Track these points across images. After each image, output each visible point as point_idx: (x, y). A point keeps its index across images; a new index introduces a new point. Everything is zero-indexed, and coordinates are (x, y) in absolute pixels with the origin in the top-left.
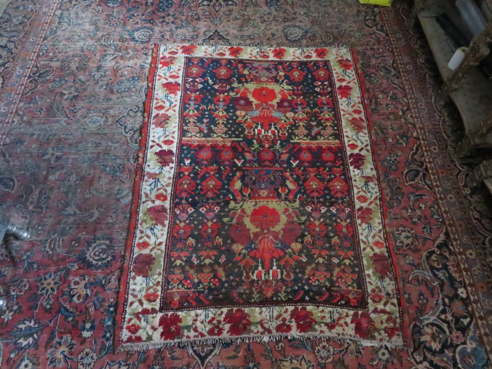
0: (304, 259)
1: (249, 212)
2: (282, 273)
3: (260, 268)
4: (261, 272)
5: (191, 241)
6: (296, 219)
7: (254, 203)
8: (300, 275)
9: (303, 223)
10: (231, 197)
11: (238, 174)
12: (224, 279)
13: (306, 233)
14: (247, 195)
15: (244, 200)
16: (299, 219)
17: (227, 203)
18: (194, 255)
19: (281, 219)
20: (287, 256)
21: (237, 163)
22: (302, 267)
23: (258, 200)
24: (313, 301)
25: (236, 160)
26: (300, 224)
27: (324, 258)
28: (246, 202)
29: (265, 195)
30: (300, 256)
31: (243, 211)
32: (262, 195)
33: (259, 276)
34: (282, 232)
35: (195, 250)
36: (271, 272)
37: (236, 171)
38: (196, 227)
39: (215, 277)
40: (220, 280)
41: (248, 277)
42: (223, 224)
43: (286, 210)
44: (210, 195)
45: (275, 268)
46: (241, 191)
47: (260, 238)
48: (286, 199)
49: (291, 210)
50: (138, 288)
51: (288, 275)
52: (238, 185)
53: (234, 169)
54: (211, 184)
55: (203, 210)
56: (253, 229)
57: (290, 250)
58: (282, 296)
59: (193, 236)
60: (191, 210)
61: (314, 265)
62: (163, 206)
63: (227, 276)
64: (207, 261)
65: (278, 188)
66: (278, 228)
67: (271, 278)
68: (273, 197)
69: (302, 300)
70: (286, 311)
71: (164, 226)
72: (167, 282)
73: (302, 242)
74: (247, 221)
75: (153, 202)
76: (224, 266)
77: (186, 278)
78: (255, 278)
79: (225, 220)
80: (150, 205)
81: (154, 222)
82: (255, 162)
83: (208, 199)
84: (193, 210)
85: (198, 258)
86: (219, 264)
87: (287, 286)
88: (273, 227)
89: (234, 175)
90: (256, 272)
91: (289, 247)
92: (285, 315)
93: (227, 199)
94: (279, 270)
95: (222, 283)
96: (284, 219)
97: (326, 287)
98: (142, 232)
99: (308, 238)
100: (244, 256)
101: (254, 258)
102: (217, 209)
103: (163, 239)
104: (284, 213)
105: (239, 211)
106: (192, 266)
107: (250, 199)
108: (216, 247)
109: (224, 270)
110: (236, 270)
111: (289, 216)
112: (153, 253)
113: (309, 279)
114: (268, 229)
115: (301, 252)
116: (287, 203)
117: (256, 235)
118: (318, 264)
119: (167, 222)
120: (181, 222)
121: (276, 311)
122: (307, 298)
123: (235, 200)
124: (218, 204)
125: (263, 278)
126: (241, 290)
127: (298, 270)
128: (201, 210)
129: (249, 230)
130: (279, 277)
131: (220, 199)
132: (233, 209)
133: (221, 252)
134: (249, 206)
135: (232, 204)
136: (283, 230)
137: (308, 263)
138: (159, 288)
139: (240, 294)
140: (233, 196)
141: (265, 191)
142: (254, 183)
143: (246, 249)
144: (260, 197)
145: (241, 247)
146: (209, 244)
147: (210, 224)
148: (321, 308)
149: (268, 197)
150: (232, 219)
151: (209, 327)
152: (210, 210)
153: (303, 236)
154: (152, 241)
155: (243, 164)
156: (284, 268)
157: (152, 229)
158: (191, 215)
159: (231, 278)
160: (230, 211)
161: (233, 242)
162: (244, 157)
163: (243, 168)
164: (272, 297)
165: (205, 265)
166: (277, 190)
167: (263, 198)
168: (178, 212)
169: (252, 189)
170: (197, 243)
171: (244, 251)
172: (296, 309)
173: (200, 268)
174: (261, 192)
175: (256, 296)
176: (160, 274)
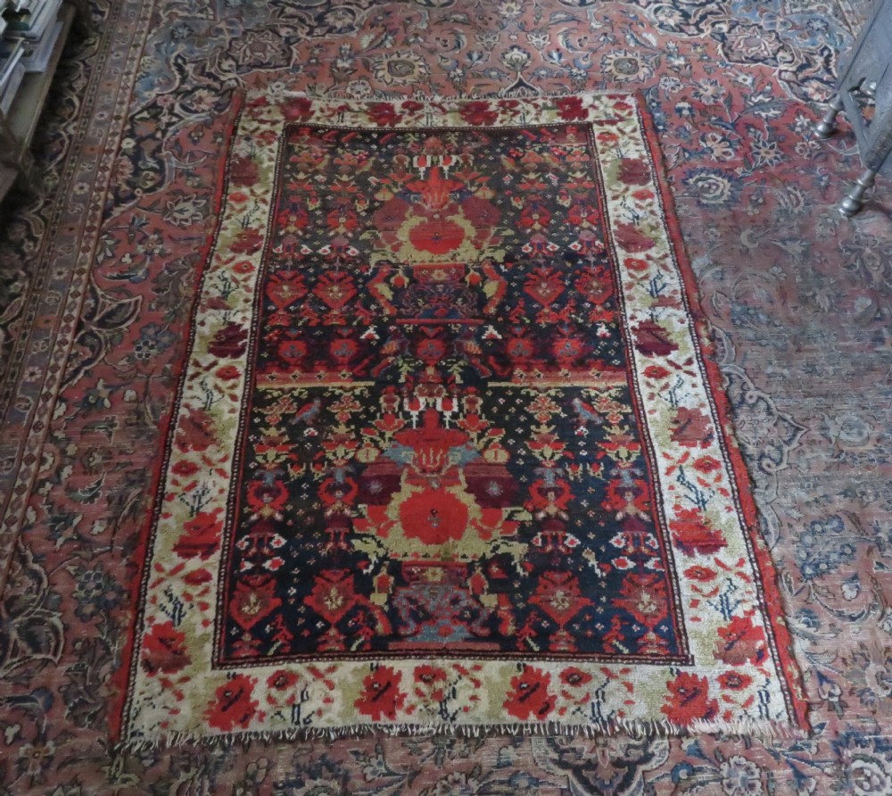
0: (373, 179)
1: (466, 244)
2: (411, 163)
3: (446, 168)
4: (445, 164)
5: (566, 203)
6: (380, 235)
7: (458, 258)
8: (382, 160)
9: (367, 228)
10: (502, 267)
11: (492, 310)
12: (503, 156)
13: (364, 214)
14: (472, 272)
15: (478, 262)
16: (374, 234)
17: (509, 259)
18: (555, 183)
19: (407, 234)
20: (400, 183)
21: (495, 333)
22: (378, 170)
23: (452, 262)
24: (367, 133)
25: (500, 337)
26: (374, 227)
27: (339, 181)
28: (475, 258)
29: (436, 272)
30: (378, 183)
31: (478, 246)
32: (441, 272)
33: (447, 160)
34: (407, 215)
35: (555, 191)
36: (429, 164)
37: (498, 315)
38: (560, 223)
39: (517, 158)
40: (509, 155)
41: (466, 159)
42: (514, 227)
43: (396, 248)
44: (544, 271)
45: (422, 169)
46: (484, 279)
47: (446, 207)
48: (396, 266)
49: (388, 248)
50: (632, 146)
51: (401, 161)
52: (490, 289)
53: (500, 319)
54: (544, 290)
55: (552, 247)
56: (459, 220)
57: (395, 190)
58: (412, 138)
59: (562, 208)
60: (575, 246)
61: (357, 173)
62: (628, 250)
63: (497, 160)
64: (532, 176)
65: (409, 284)
66: (413, 221)
67: (429, 157)
68: (421, 268)
69: (381, 134)
70: (407, 123)
71: (616, 222)
72: (590, 152)
73: (375, 201)
74: (470, 230)
75: (649, 257)
76: (504, 172)
77: (561, 157)
78: (454, 158)
79: (510, 232)
80: (653, 252)
81: (637, 228)
82: (456, 335)
83: (547, 264)
84: (571, 246)
85: (548, 181)
86: (512, 173)
87: (404, 148)
88: (422, 223)
89: (500, 307)
90: (452, 164)
91: (396, 194)
92: (409, 118)
93: (510, 265)
94: (415, 165)
95: (504, 151)
96: (403, 235)
97: (343, 148)
98: (652, 212)
99: (361, 207)
100: (472, 183)
101: (455, 180)
102: (527, 248)
103: (611, 205)
104: (400, 244)
105: (485, 245)
106: (556, 172)
107: (466, 266)
108: (519, 194)
109: (503, 167)
110: (484, 166)
111: (391, 239)
112: (624, 186)
113: (368, 156)
114: (431, 219)
115: (377, 189)
116: (393, 261)
117: (453, 210)
118: (349, 174)
119: (614, 227)
120: (590, 229)
121: (422, 123)
122: (375, 136)
123: (495, 263)
124: (526, 256)
125: (441, 157)
126: (474, 145)
127: (385, 166)
128: (557, 247)
129: (466, 218)
130: (415, 159)
131: (525, 265)
132: (496, 249)
133: (511, 187)
134: (466, 253)
135: (499, 256)
136: (404, 219)
137: (368, 174)
138: (600, 147)
139: (476, 140)
140: (499, 271)
141: (436, 278)
142: (458, 293)
143: (471, 193)
144: (447, 269)
145: (479, 194)
146: (533, 197)
147: (537, 226)
148: (356, 125)
149: (431, 269)
150: (497, 234)
151: (517, 108)
152: (541, 246)
153: (370, 211)
154: (630, 202)
155: (482, 331)
156: (407, 170)
157: (638, 217)
158: (574, 238)
159: (491, 158)
160: (503, 246)
161: (493, 201)
162: (482, 343)
163: (482, 322)
164: (428, 137)
165: (536, 171)
166: (413, 281)
167: (440, 268)
168: (597, 242)
169: (462, 280)
170: (554, 200)
171: (473, 189)
172: (392, 125)
173: (542, 168)
174: (444, 276)
175: (453, 139)
176: (604, 162)
